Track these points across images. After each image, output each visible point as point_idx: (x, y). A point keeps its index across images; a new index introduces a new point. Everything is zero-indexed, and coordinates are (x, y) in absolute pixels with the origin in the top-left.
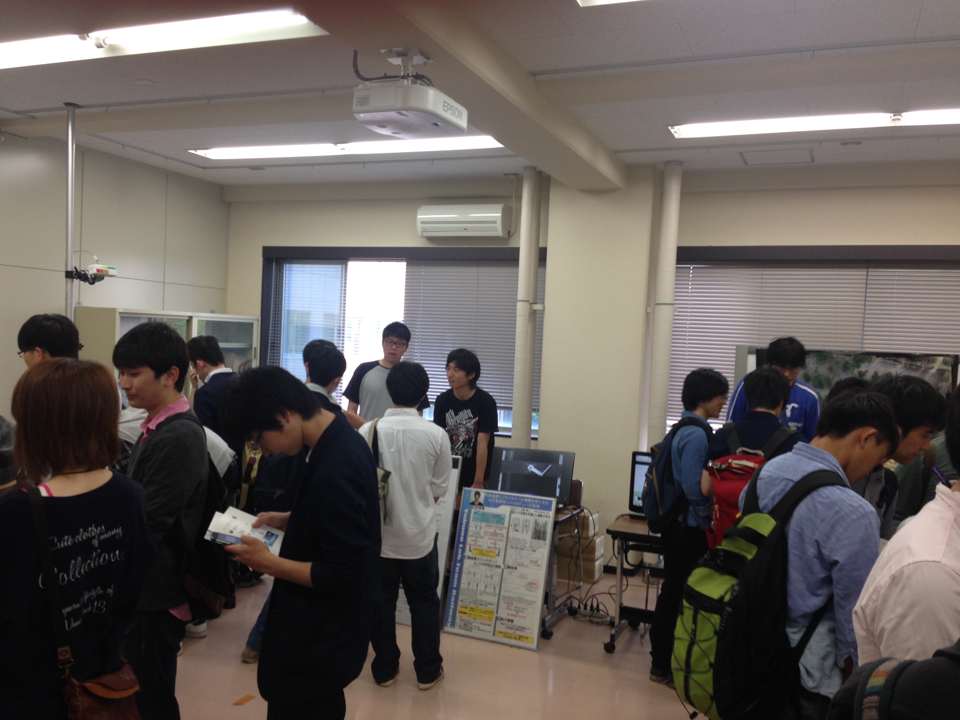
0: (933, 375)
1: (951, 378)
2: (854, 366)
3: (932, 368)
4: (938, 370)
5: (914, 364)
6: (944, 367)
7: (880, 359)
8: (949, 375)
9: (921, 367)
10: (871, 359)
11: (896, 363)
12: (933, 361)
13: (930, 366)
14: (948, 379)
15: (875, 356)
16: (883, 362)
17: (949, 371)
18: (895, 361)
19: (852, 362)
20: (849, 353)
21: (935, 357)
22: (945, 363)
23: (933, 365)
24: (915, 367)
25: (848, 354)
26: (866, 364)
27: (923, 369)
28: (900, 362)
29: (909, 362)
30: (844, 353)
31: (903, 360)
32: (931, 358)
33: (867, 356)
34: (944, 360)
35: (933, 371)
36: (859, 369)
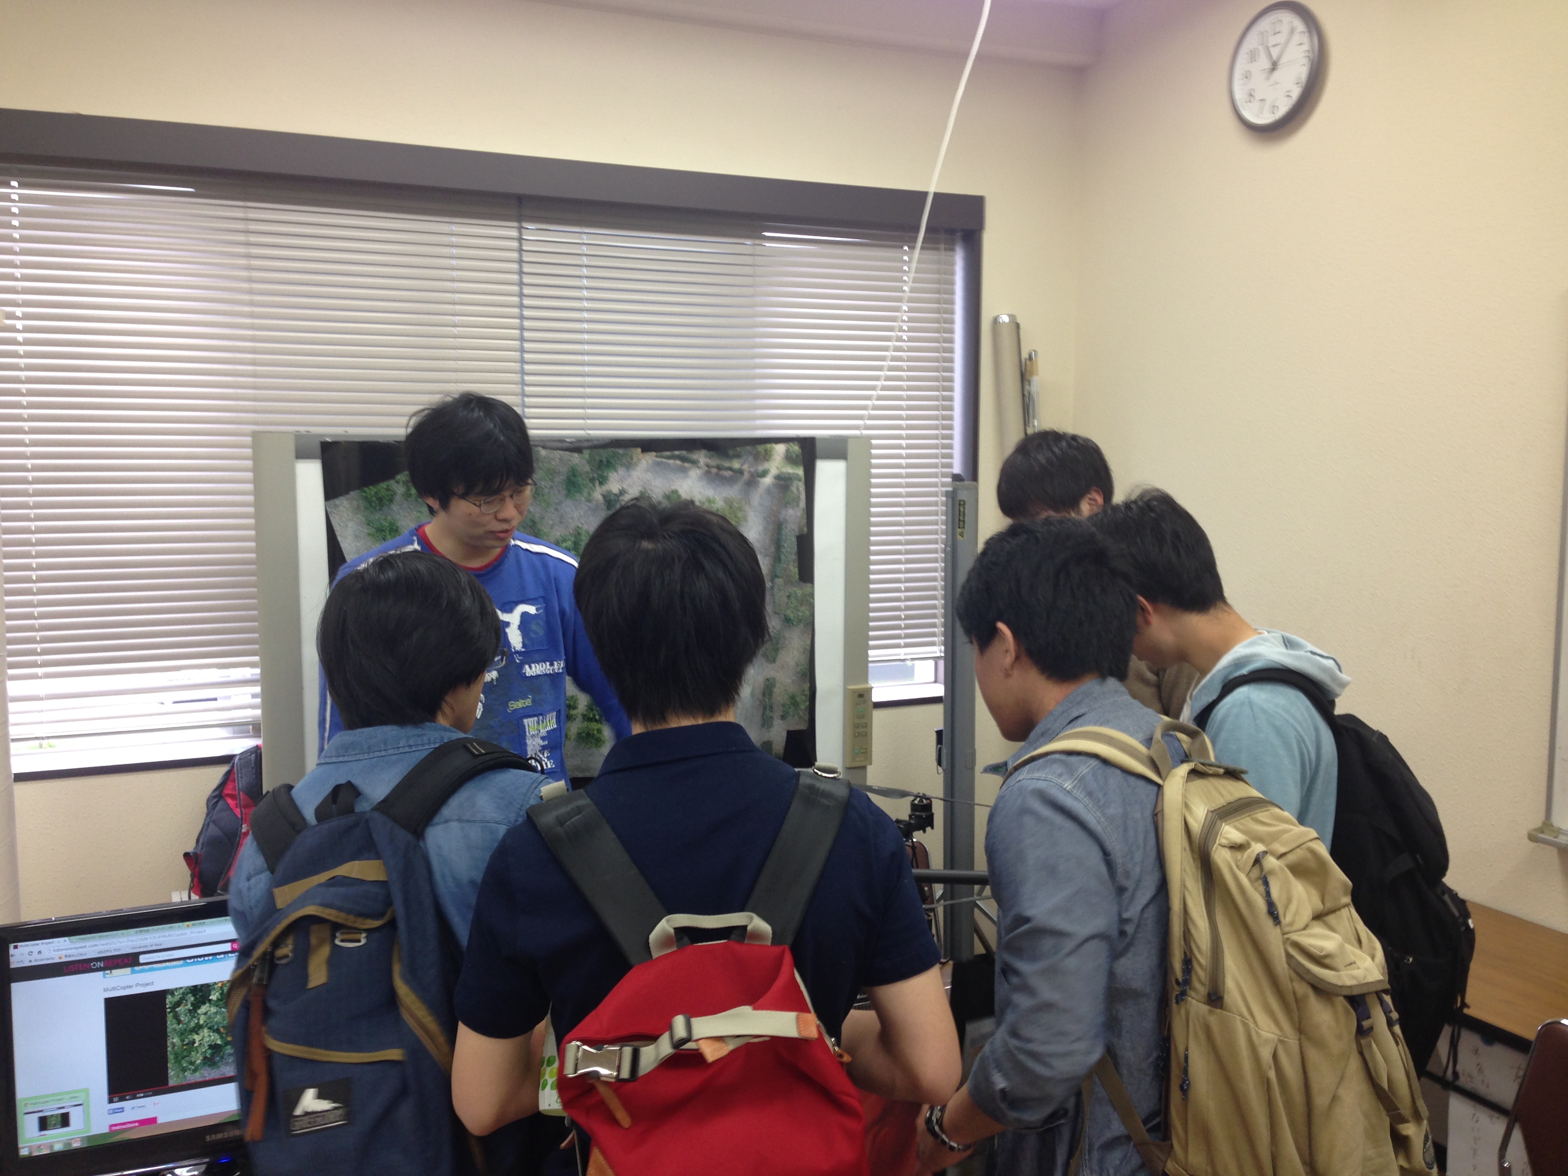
0: (768, 491)
1: (803, 496)
2: (592, 480)
3: (764, 474)
4: (778, 477)
5: (726, 464)
6: (790, 470)
7: (647, 460)
8: (799, 487)
9: (740, 472)
10: (632, 458)
11: (686, 465)
12: (767, 456)
13: (761, 468)
14: (797, 500)
15: (639, 450)
16: (658, 464)
17: (800, 480)
18: (683, 459)
19: (587, 468)
20: (577, 445)
21: (768, 446)
22: (789, 459)
23: (766, 465)
24: (728, 474)
25: (576, 447)
26: (621, 471)
27: (746, 476)
28: (694, 463)
29: (714, 462)
30: (565, 445)
31: (702, 457)
32: (761, 448)
33: (621, 451)
34: (787, 451)
35: (768, 480)
36: (605, 488)
